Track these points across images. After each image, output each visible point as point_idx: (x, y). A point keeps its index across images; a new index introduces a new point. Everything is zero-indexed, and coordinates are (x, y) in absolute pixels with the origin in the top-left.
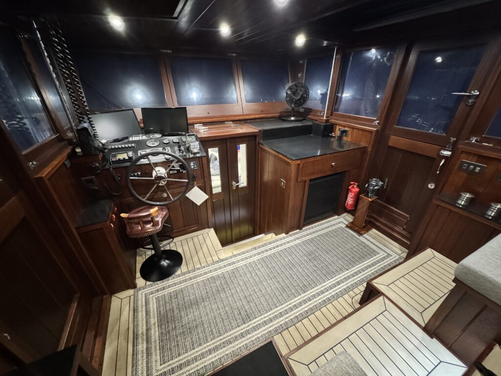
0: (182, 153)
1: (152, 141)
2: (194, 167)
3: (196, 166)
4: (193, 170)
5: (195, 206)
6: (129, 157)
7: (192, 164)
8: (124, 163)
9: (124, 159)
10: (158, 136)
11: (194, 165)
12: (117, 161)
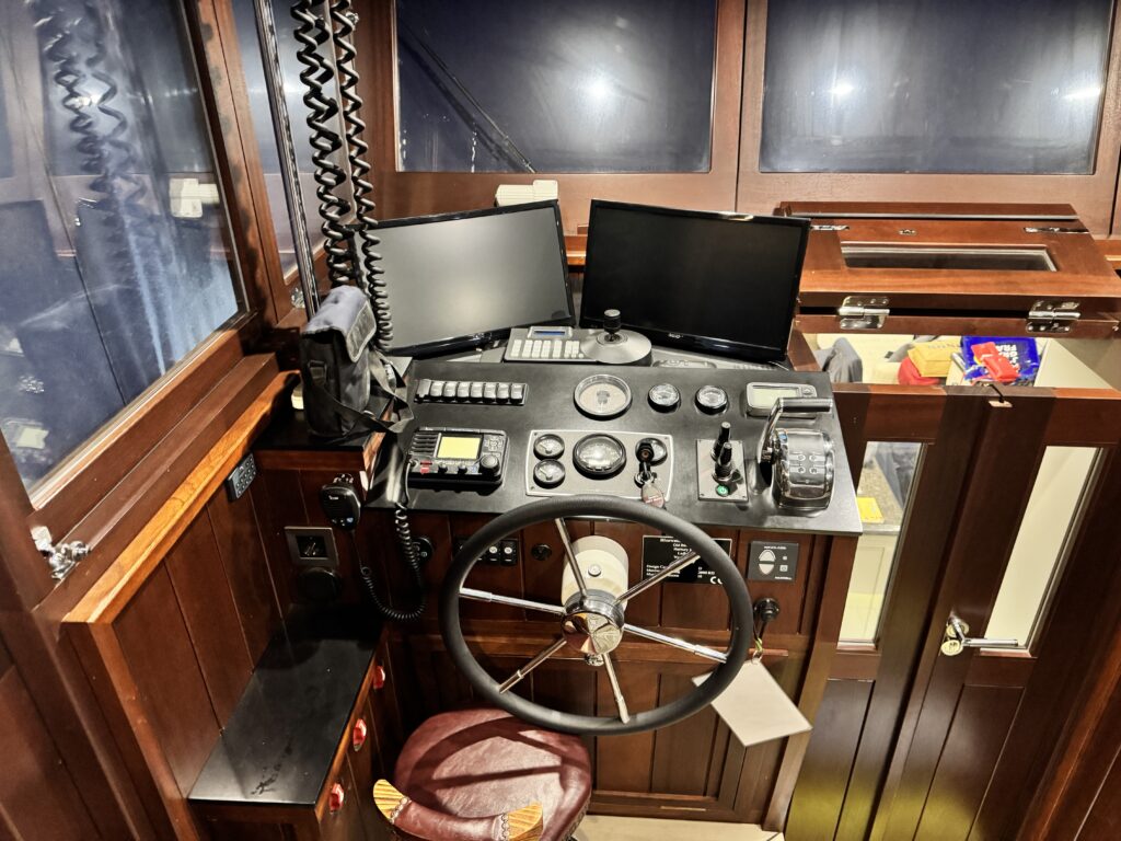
0: (731, 488)
1: (600, 380)
2: (776, 571)
3: (784, 568)
4: (769, 581)
5: (721, 739)
6: (482, 469)
7: (767, 555)
8: (458, 489)
9: (462, 472)
10: (636, 346)
11: (777, 563)
12: (431, 475)
